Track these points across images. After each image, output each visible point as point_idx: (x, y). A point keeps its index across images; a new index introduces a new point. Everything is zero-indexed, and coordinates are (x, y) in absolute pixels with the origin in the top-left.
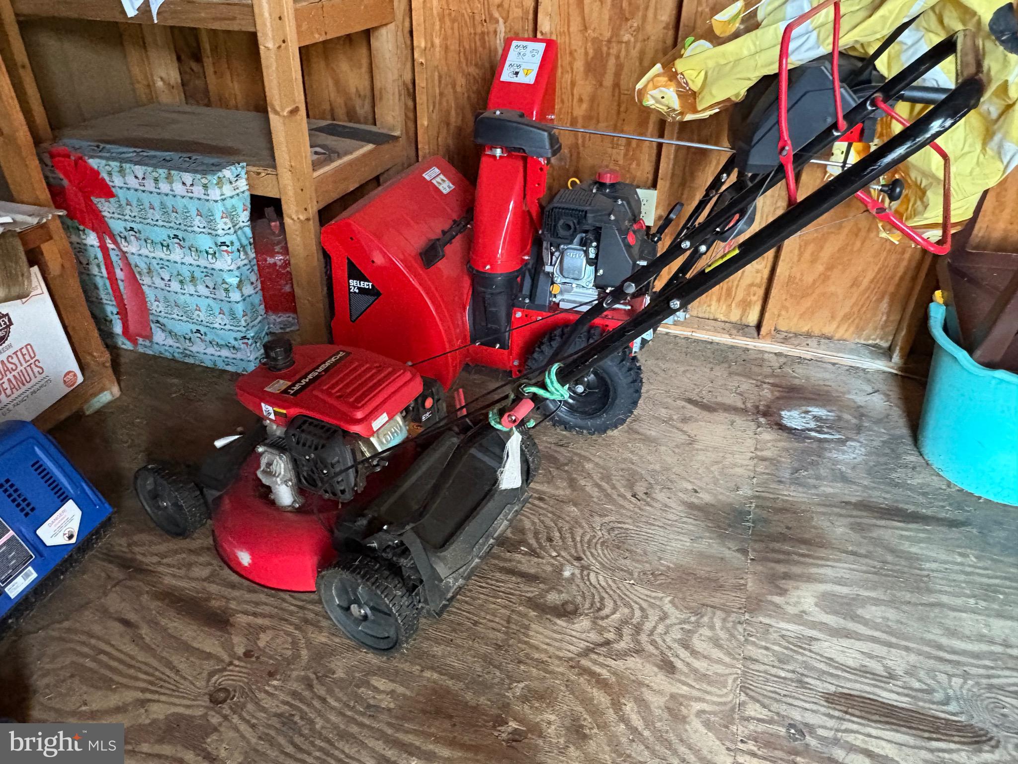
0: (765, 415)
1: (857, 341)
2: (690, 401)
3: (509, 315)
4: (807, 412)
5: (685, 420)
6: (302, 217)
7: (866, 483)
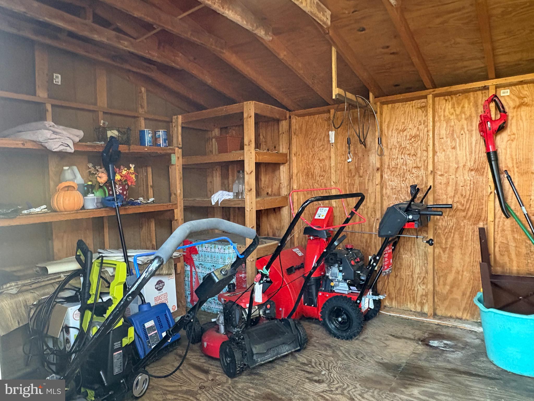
0: (422, 341)
1: (473, 320)
2: (391, 335)
3: (317, 295)
4: (442, 342)
5: (386, 340)
6: (252, 260)
7: (458, 364)
